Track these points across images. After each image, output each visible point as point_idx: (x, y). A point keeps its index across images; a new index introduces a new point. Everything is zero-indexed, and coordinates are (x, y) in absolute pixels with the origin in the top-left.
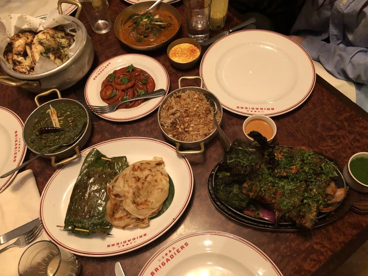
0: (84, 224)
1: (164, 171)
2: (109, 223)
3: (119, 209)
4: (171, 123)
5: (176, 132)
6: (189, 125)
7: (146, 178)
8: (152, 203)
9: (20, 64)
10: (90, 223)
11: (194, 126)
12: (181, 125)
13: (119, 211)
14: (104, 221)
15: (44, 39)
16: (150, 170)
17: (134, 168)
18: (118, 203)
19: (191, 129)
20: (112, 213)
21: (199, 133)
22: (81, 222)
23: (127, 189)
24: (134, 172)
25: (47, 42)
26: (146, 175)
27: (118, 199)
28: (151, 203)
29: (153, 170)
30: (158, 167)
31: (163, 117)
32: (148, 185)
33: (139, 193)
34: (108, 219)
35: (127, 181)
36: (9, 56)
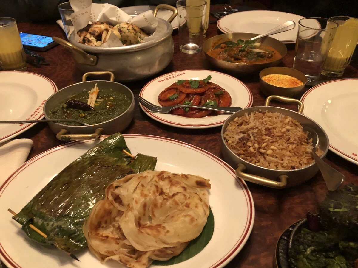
0: (46, 223)
1: (205, 198)
2: (85, 239)
3: (111, 223)
4: (239, 139)
5: (244, 151)
6: (267, 145)
7: (174, 195)
8: (168, 232)
9: (89, 43)
10: (55, 224)
11: (276, 150)
12: (255, 143)
13: (109, 228)
14: (78, 231)
15: (125, 28)
16: (185, 189)
17: (162, 175)
18: (114, 213)
19: (269, 152)
20: (96, 223)
21: (282, 162)
22: (43, 218)
23: (136, 196)
24: (159, 180)
25: (127, 31)
26: (175, 192)
27: (116, 205)
28: (166, 231)
29: (188, 190)
30: (198, 189)
31: (229, 131)
32: (171, 206)
33: (153, 212)
34: (86, 230)
35: (143, 186)
36: (83, 33)
